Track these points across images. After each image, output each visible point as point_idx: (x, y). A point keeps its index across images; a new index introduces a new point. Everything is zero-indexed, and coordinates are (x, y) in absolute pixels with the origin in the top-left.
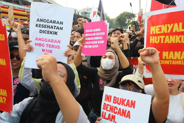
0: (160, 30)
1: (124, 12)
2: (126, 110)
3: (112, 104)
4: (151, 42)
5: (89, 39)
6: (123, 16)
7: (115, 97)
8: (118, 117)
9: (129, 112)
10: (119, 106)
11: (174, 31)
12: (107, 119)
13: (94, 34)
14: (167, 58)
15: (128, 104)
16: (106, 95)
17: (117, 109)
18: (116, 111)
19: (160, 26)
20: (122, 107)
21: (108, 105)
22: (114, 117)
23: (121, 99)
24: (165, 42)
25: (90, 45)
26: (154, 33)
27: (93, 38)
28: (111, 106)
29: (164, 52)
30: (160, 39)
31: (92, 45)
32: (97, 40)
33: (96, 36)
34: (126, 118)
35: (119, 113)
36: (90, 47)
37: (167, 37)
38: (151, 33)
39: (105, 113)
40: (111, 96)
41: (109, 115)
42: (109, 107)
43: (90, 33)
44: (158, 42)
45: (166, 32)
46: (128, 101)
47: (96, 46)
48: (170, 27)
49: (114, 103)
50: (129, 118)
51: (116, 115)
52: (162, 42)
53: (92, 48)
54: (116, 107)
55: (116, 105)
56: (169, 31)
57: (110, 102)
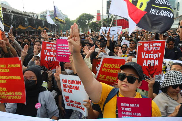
0: (109, 66)
1: (83, 14)
2: (76, 86)
3: (68, 84)
4: (102, 71)
5: (60, 50)
6: (83, 17)
7: (69, 80)
8: (73, 90)
9: (78, 87)
10: (72, 85)
11: (115, 68)
12: (68, 92)
13: (64, 48)
14: (108, 79)
15: (77, 83)
16: (63, 80)
17: (72, 86)
18: (71, 87)
19: (109, 64)
20: (74, 85)
21: (66, 85)
22: (71, 91)
23: (72, 81)
24: (110, 72)
25: (61, 54)
26: (105, 67)
27: (63, 50)
28: (68, 85)
29: (107, 76)
30: (108, 70)
31: (63, 55)
32: (66, 52)
33: (65, 49)
34: (77, 90)
35: (73, 88)
36: (61, 56)
37: (111, 70)
38: (104, 66)
39: (66, 89)
40: (66, 80)
41: (68, 90)
42: (67, 86)
43: (61, 46)
44: (106, 71)
45: (111, 67)
46: (77, 81)
47: (65, 56)
48: (114, 66)
49: (69, 83)
50: (79, 90)
51: (72, 89)
52: (108, 72)
53: (63, 57)
54: (71, 86)
55: (71, 84)
56: (113, 68)
57: (67, 83)
